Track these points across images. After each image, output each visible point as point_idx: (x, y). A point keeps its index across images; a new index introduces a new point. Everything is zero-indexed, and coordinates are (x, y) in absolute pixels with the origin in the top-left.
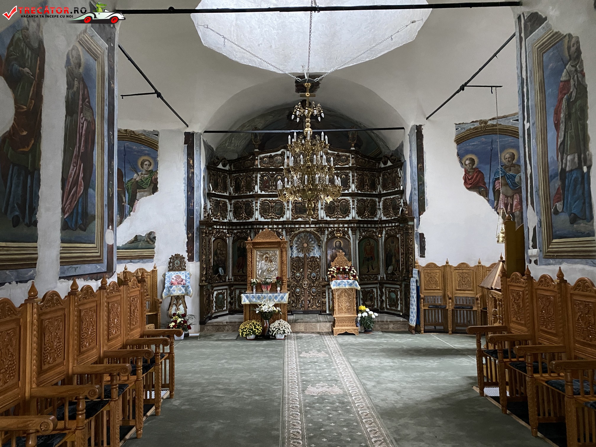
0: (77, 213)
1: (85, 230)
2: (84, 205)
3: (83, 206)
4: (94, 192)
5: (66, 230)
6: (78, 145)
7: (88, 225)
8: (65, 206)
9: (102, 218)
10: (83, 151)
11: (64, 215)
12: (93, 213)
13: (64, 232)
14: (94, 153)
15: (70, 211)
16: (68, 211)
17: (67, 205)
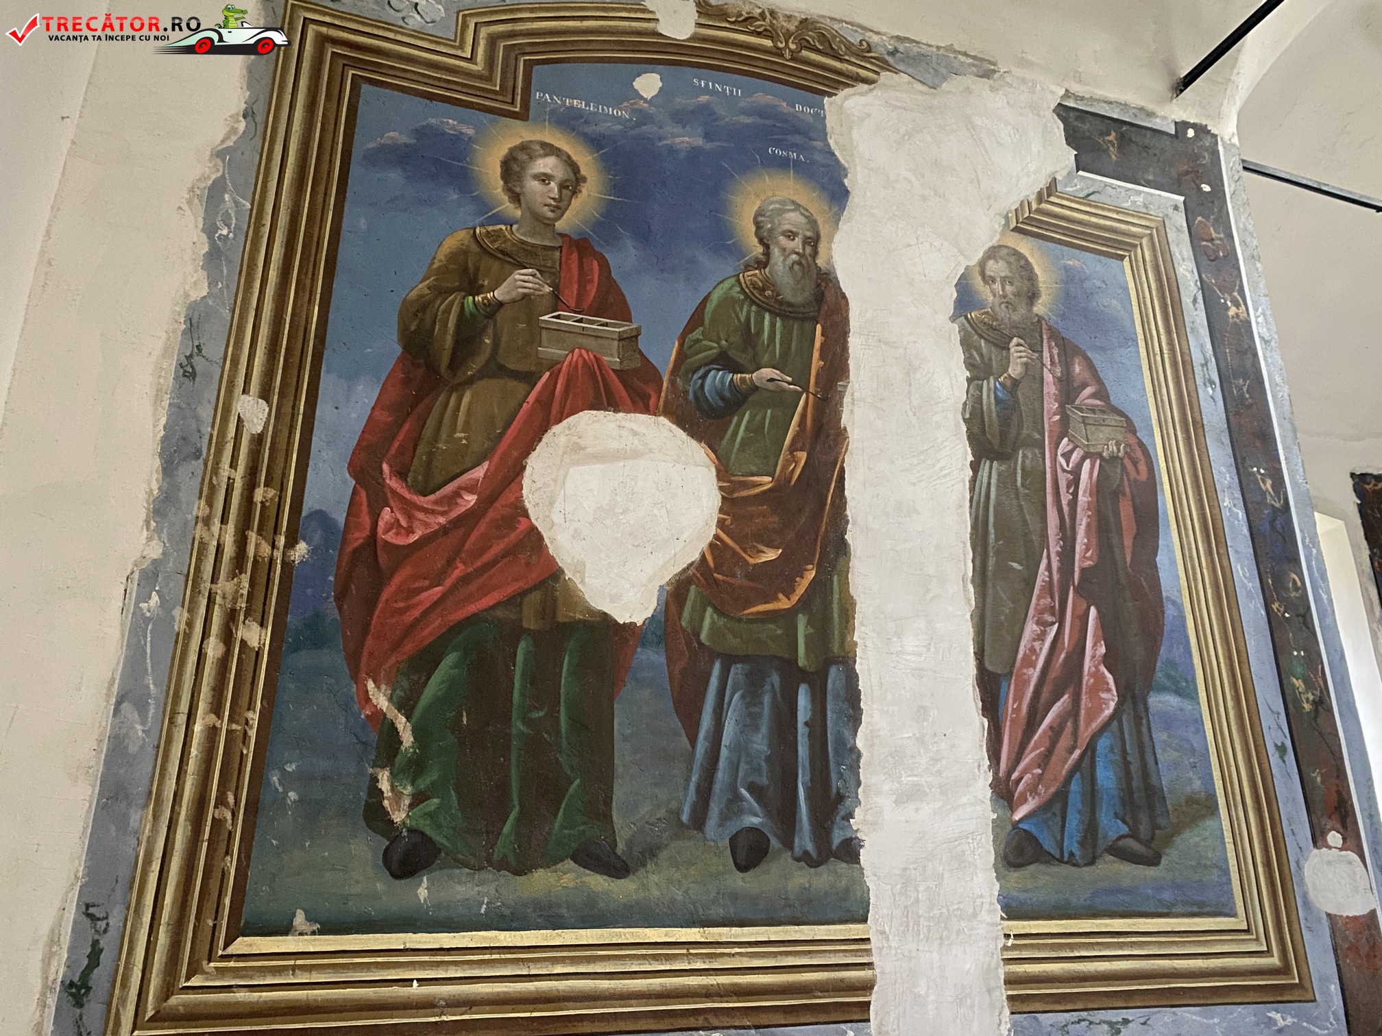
0: (1092, 796)
1: (1154, 861)
2: (1134, 758)
3: (1127, 764)
4: (1188, 706)
5: (1032, 868)
6: (1055, 547)
7: (1168, 841)
8: (1015, 776)
9: (1265, 801)
10: (1089, 563)
11: (1012, 808)
12: (1197, 785)
13: (1015, 875)
14: (1161, 559)
15: (1046, 792)
16: (1033, 789)
17: (1025, 772)
